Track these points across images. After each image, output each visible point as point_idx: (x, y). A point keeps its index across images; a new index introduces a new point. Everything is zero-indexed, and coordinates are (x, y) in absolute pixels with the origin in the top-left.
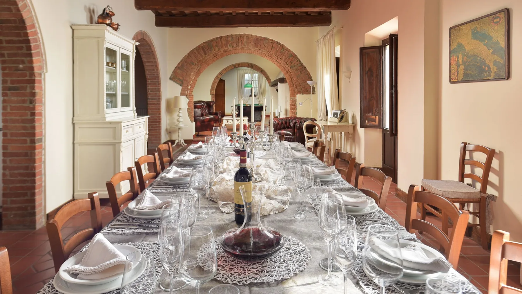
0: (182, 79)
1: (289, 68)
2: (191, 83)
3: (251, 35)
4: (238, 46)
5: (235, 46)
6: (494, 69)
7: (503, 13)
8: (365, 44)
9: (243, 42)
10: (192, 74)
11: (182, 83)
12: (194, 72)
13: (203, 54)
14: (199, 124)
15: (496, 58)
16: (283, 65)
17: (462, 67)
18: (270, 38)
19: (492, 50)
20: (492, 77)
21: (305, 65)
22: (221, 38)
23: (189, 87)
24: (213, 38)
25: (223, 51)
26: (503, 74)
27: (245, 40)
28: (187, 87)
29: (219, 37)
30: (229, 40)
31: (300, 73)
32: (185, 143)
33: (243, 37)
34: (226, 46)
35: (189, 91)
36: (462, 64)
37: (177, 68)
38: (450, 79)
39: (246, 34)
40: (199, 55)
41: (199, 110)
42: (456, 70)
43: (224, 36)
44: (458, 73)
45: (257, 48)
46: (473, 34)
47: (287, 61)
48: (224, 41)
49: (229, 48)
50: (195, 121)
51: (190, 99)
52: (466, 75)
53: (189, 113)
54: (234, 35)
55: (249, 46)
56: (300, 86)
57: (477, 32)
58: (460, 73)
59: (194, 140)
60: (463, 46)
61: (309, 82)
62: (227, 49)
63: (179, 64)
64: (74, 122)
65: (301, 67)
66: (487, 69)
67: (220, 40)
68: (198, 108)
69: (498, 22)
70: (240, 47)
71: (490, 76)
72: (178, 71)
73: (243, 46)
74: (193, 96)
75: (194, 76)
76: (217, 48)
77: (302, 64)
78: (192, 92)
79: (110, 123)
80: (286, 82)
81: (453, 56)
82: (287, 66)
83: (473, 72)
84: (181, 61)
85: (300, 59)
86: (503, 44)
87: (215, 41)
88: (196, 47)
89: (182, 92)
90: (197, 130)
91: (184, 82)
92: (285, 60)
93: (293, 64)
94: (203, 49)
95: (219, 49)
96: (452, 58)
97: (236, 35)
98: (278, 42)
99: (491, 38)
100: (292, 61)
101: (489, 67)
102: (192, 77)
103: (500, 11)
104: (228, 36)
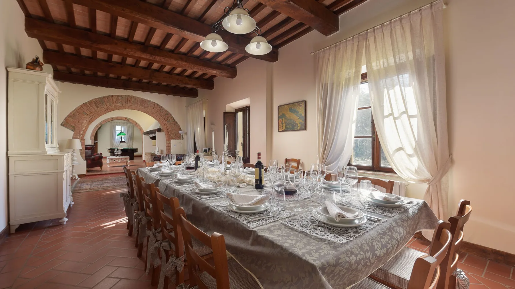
0: (74, 125)
1: (166, 122)
2: (83, 129)
3: (138, 97)
4: (127, 104)
5: (124, 103)
6: (299, 126)
7: (303, 102)
8: (226, 111)
9: (131, 102)
10: (84, 122)
11: (74, 129)
12: (86, 121)
13: (95, 107)
14: (90, 162)
15: (301, 121)
16: (162, 120)
17: (284, 124)
18: (152, 101)
19: (298, 117)
20: (298, 129)
21: (177, 121)
22: (112, 96)
23: (82, 132)
24: (105, 96)
25: (114, 106)
26: (303, 127)
27: (133, 100)
28: (79, 132)
29: (111, 96)
30: (119, 99)
31: (173, 126)
32: (79, 177)
33: (131, 98)
34: (117, 102)
35: (81, 135)
36: (285, 123)
37: (69, 117)
38: (278, 130)
39: (133, 96)
40: (91, 108)
41: (90, 150)
42: (281, 125)
43: (115, 95)
44: (282, 127)
45: (142, 107)
46: (290, 109)
47: (164, 117)
48: (115, 99)
49: (120, 104)
50: (86, 159)
51: (82, 142)
52: (286, 128)
53: (81, 153)
54: (123, 96)
55: (136, 105)
56: (174, 134)
57: (292, 109)
58: (283, 127)
59: (87, 174)
60: (285, 115)
61: (180, 132)
62: (117, 105)
63: (71, 113)
64: (8, 156)
65: (174, 122)
66: (296, 125)
67: (111, 98)
68: (89, 150)
69: (301, 106)
70: (129, 105)
71: (298, 128)
72: (70, 119)
73: (131, 104)
74: (84, 139)
75: (87, 124)
76: (108, 103)
77: (175, 120)
78: (84, 136)
79: (52, 156)
80: (163, 131)
81: (280, 119)
82: (164, 121)
83: (290, 126)
84: (73, 111)
85: (173, 116)
86: (303, 115)
87: (107, 99)
88: (89, 101)
89: (74, 136)
90: (88, 166)
91: (76, 128)
92: (163, 116)
93: (169, 119)
94: (95, 103)
95: (110, 105)
96: (279, 120)
97: (125, 95)
98: (158, 104)
99: (298, 112)
100: (168, 118)
101: (297, 125)
102: (85, 125)
103: (302, 101)
104: (118, 96)
